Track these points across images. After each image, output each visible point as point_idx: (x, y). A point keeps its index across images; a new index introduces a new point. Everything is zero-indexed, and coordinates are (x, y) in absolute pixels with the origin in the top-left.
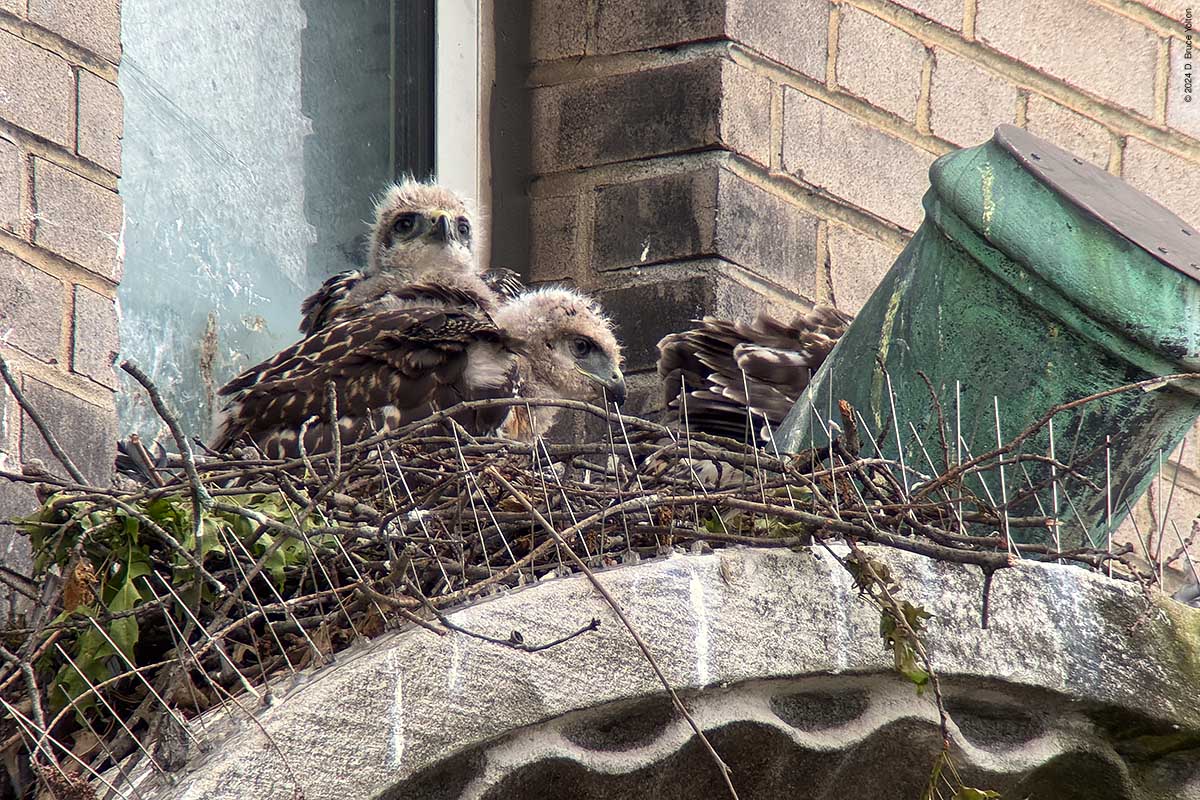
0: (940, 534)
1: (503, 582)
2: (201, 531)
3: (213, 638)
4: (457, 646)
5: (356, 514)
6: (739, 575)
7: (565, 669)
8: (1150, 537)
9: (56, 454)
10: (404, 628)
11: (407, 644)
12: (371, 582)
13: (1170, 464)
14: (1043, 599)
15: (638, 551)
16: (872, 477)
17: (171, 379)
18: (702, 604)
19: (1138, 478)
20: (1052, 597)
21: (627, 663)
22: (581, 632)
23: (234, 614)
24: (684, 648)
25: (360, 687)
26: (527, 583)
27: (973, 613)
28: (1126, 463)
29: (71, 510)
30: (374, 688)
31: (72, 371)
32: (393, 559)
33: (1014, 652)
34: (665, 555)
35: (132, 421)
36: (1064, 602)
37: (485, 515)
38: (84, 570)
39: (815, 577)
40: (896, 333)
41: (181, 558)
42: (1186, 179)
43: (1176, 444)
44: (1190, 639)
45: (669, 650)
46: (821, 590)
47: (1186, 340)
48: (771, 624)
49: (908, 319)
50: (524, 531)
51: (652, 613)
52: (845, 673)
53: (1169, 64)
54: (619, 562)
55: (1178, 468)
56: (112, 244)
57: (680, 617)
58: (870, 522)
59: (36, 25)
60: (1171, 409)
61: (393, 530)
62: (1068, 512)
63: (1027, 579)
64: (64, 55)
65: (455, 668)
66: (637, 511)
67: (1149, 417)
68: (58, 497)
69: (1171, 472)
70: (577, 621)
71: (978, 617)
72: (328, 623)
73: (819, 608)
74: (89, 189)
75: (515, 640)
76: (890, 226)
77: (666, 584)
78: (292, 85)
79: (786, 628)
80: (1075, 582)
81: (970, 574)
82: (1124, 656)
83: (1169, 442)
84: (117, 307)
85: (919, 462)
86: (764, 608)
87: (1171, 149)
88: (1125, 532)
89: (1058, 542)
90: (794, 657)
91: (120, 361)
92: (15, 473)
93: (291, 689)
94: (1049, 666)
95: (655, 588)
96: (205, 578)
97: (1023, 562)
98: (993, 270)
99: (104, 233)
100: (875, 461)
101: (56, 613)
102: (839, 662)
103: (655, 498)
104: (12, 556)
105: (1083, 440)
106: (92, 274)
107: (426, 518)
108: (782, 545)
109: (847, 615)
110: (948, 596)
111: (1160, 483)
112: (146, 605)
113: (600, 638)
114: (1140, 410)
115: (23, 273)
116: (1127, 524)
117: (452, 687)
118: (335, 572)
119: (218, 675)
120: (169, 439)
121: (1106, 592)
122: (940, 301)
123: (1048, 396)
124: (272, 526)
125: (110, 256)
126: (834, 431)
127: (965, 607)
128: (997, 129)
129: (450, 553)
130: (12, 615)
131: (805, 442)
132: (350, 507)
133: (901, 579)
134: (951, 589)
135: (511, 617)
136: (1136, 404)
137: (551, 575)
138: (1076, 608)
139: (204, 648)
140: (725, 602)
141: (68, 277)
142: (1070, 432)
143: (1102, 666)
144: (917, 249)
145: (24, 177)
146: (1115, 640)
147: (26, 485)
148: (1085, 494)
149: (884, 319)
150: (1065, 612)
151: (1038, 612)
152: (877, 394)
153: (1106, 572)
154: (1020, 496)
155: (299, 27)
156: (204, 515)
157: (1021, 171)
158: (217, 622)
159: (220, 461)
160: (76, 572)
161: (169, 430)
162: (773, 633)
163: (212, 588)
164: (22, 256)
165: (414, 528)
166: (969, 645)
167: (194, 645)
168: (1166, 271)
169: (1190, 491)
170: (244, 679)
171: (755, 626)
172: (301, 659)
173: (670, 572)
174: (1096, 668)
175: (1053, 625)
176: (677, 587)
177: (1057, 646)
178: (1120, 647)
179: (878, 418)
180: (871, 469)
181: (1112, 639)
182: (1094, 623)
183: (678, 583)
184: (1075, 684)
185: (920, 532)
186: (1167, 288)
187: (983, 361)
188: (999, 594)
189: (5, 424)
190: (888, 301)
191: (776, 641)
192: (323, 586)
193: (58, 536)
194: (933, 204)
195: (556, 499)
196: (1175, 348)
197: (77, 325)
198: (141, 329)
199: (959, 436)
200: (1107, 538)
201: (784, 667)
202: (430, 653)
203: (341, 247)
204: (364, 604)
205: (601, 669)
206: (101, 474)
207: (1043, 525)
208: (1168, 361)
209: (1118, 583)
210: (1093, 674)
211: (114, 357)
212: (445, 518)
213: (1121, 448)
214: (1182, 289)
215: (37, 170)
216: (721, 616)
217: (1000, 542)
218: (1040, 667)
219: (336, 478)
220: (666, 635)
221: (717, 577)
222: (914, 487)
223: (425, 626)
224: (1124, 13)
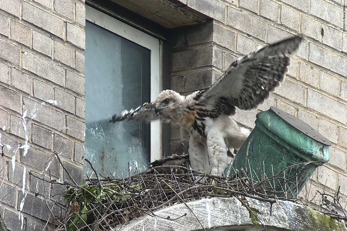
0: (261, 195)
1: (165, 205)
2: (101, 194)
3: (104, 218)
4: (156, 219)
5: (134, 190)
6: (217, 203)
7: (179, 224)
8: (306, 195)
9: (71, 178)
10: (144, 215)
11: (145, 219)
12: (137, 205)
13: (310, 179)
14: (283, 209)
15: (194, 198)
16: (246, 182)
17: (95, 162)
18: (209, 210)
19: (303, 182)
20: (286, 208)
21: (193, 223)
22: (183, 216)
23: (108, 213)
24: (205, 219)
25: (135, 228)
26: (171, 205)
27: (268, 212)
28: (301, 179)
29: (74, 190)
30: (138, 229)
31: (74, 161)
32: (142, 200)
33: (277, 220)
34: (201, 199)
35: (87, 171)
36: (288, 209)
37: (161, 190)
38: (76, 204)
39: (234, 204)
40: (250, 150)
41: (97, 201)
42: (312, 118)
43: (311, 175)
44: (315, 217)
45: (202, 220)
46: (235, 207)
47: (313, 152)
48: (224, 214)
49: (252, 147)
50: (170, 194)
51: (198, 212)
52: (240, 225)
53: (307, 94)
54: (191, 200)
55: (312, 180)
56: (83, 133)
57: (204, 213)
58: (245, 192)
59: (67, 88)
60: (310, 167)
61: (142, 193)
62: (288, 190)
63: (280, 204)
64: (73, 94)
65: (155, 224)
66: (194, 189)
67: (305, 169)
68: (71, 187)
69: (310, 181)
70: (182, 213)
71: (269, 213)
72: (128, 214)
73: (235, 211)
74: (78, 122)
75: (168, 218)
76: (248, 127)
77: (201, 205)
78: (120, 99)
79: (228, 215)
80: (290, 205)
81: (267, 203)
82: (301, 221)
83: (310, 174)
84: (84, 147)
85: (256, 179)
86: (222, 211)
87: (308, 111)
88: (301, 194)
89: (286, 196)
90: (229, 221)
91: (84, 158)
92: (62, 183)
93: (120, 229)
94: (285, 223)
95: (199, 206)
96: (102, 205)
97: (279, 200)
98: (270, 137)
99: (81, 131)
100: (246, 178)
101: (70, 213)
102: (239, 223)
103: (198, 186)
104: (61, 201)
105: (291, 174)
106: (78, 140)
107: (149, 191)
108: (226, 197)
109: (241, 212)
110: (263, 208)
111: (308, 184)
112: (89, 211)
113: (187, 217)
114: (303, 167)
115: (64, 140)
116: (301, 192)
117: (155, 228)
118: (130, 203)
119: (105, 226)
120: (94, 175)
121: (297, 207)
122: (259, 144)
123: (283, 164)
124: (116, 193)
125: (82, 136)
126: (237, 171)
127: (267, 210)
128: (270, 107)
129: (154, 198)
130: (61, 214)
131: (230, 174)
132: (133, 189)
133: (252, 204)
134: (263, 206)
135: (167, 213)
136: (302, 166)
137: (176, 203)
138: (290, 211)
139: (102, 220)
140: (214, 209)
141: (73, 141)
142: (288, 172)
143: (296, 223)
144: (254, 132)
145: (65, 120)
146: (299, 218)
147: (64, 186)
148: (292, 186)
149: (247, 147)
150: (288, 211)
151: (282, 212)
152: (246, 164)
153: (297, 203)
154: (278, 186)
155: (122, 87)
156: (102, 191)
157: (276, 116)
158: (104, 214)
159: (105, 179)
160: (75, 204)
161: (94, 173)
162: (225, 216)
163: (103, 207)
164: (64, 136)
165: (146, 193)
166: (267, 219)
167: (100, 220)
168: (308, 138)
169: (315, 185)
170: (110, 227)
171: (220, 215)
172: (122, 222)
173: (202, 203)
174: (295, 224)
175: (286, 214)
176: (203, 206)
177: (287, 219)
178: (300, 219)
179: (246, 169)
180: (245, 180)
181: (298, 217)
182: (295, 214)
183: (203, 205)
184: (291, 227)
185: (256, 194)
186: (308, 141)
187: (269, 157)
188: (274, 208)
189: (60, 172)
190: (248, 143)
191: (225, 218)
192: (127, 206)
193: (70, 197)
194: (257, 123)
195: (176, 186)
196: (310, 154)
197: (75, 151)
198: (88, 151)
199: (264, 173)
200: (297, 196)
201: (227, 224)
202: (150, 221)
203: (131, 133)
204: (136, 210)
205: (187, 224)
206: (80, 183)
207: (283, 193)
208: (309, 157)
209: (299, 205)
210: (294, 225)
211: (83, 157)
212: (153, 191)
213: (299, 176)
214: (312, 141)
215: (67, 119)
216: (213, 212)
217: (274, 196)
218: (283, 224)
219: (129, 182)
220: (201, 216)
221: (212, 204)
222: (255, 184)
223: (149, 215)
224: (297, 83)
